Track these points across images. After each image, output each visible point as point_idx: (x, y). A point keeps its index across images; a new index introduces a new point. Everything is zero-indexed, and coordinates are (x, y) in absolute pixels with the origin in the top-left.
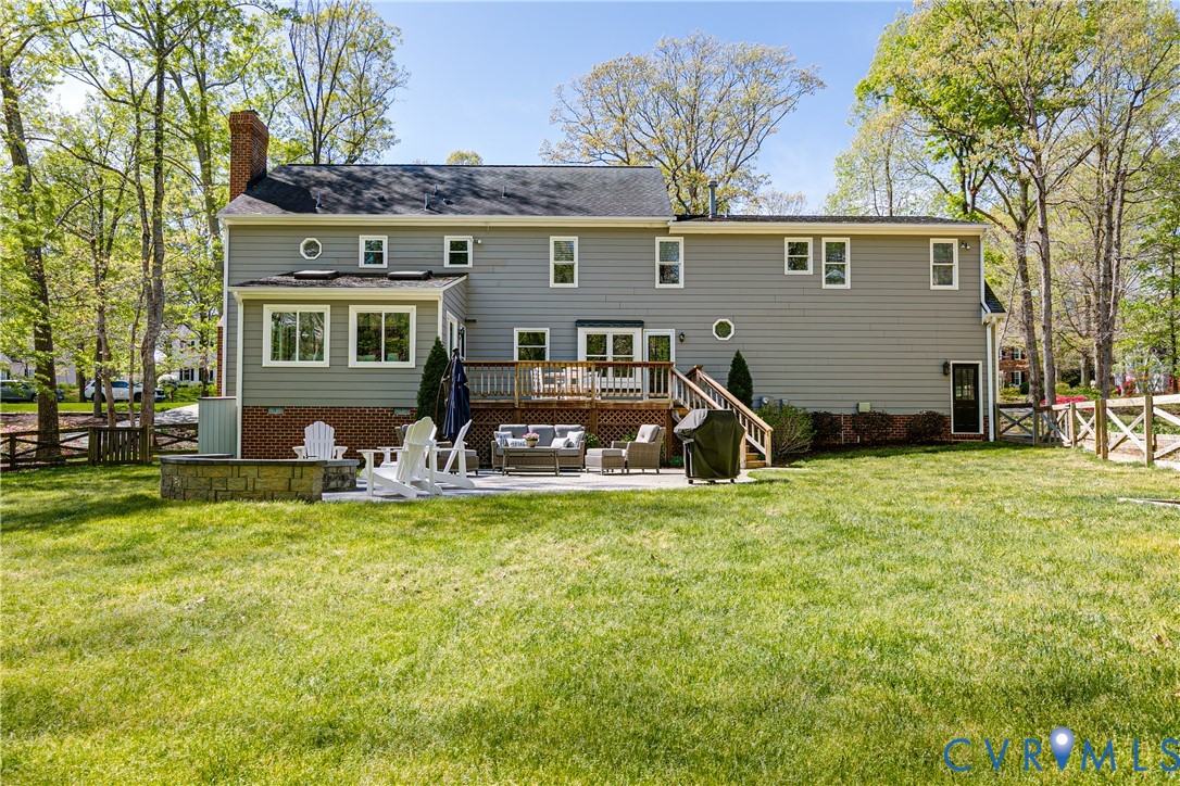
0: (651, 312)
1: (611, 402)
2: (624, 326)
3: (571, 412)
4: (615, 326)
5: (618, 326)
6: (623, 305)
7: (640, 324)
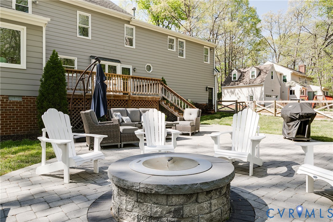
0: (123, 57)
1: (138, 96)
2: (113, 62)
3: (116, 101)
4: (109, 61)
5: (110, 61)
6: (112, 52)
7: (118, 61)
